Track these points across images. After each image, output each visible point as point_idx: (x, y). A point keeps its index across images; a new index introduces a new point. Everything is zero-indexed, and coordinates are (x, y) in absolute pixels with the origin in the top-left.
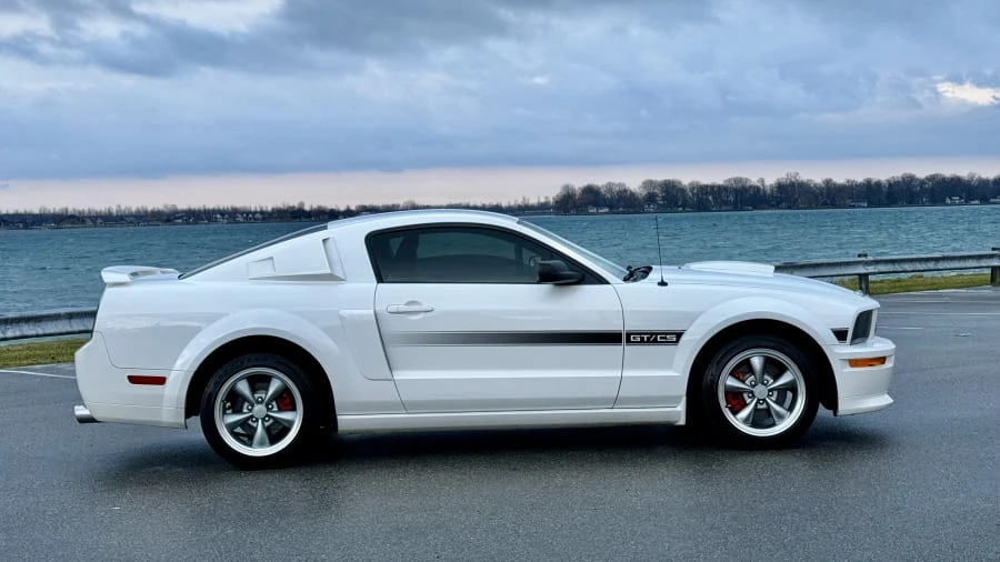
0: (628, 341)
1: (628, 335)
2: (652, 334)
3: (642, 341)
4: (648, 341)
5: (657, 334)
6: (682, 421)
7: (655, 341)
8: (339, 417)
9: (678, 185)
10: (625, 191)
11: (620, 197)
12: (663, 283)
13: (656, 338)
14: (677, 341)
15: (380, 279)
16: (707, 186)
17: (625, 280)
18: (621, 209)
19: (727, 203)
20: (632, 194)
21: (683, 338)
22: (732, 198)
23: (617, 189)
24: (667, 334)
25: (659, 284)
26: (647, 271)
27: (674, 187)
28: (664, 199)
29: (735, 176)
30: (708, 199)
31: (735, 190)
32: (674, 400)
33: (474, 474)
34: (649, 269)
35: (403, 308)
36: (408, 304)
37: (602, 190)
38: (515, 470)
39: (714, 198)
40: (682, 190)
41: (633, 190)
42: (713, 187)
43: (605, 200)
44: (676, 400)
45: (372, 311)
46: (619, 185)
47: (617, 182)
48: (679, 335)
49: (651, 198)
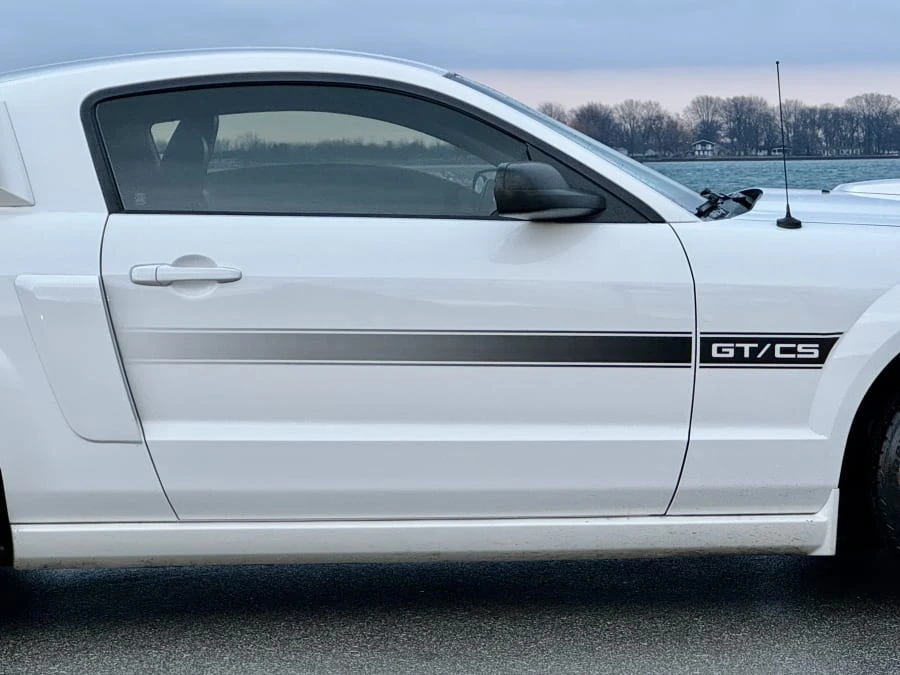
0: (706, 358)
1: (707, 343)
2: (762, 342)
3: (739, 358)
4: (753, 359)
5: (774, 342)
6: (828, 548)
7: (769, 358)
8: (15, 529)
9: (759, 109)
10: (660, 118)
11: (649, 131)
12: (790, 223)
13: (772, 350)
14: (822, 359)
15: (116, 204)
16: (813, 111)
17: (701, 214)
18: (650, 152)
19: (851, 143)
20: (672, 125)
21: (835, 354)
22: (860, 134)
23: (644, 113)
24: (798, 341)
25: (780, 224)
26: (747, 200)
27: (751, 110)
28: (732, 134)
29: (869, 92)
30: (815, 135)
31: (868, 120)
32: (811, 497)
33: (333, 666)
34: (754, 195)
35: (169, 272)
36: (183, 261)
37: (616, 116)
38: (430, 657)
39: (825, 132)
40: (767, 118)
41: (674, 118)
42: (824, 112)
43: (619, 133)
44: (813, 496)
45: (95, 280)
46: (648, 106)
47: (644, 100)
48: (826, 345)
49: (707, 132)
